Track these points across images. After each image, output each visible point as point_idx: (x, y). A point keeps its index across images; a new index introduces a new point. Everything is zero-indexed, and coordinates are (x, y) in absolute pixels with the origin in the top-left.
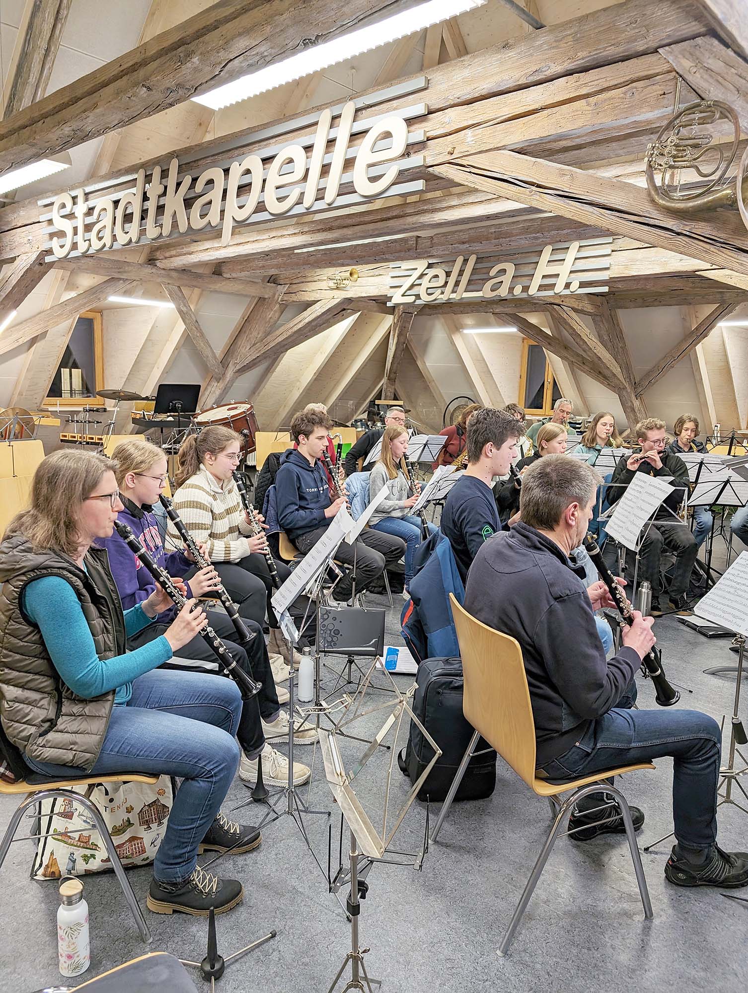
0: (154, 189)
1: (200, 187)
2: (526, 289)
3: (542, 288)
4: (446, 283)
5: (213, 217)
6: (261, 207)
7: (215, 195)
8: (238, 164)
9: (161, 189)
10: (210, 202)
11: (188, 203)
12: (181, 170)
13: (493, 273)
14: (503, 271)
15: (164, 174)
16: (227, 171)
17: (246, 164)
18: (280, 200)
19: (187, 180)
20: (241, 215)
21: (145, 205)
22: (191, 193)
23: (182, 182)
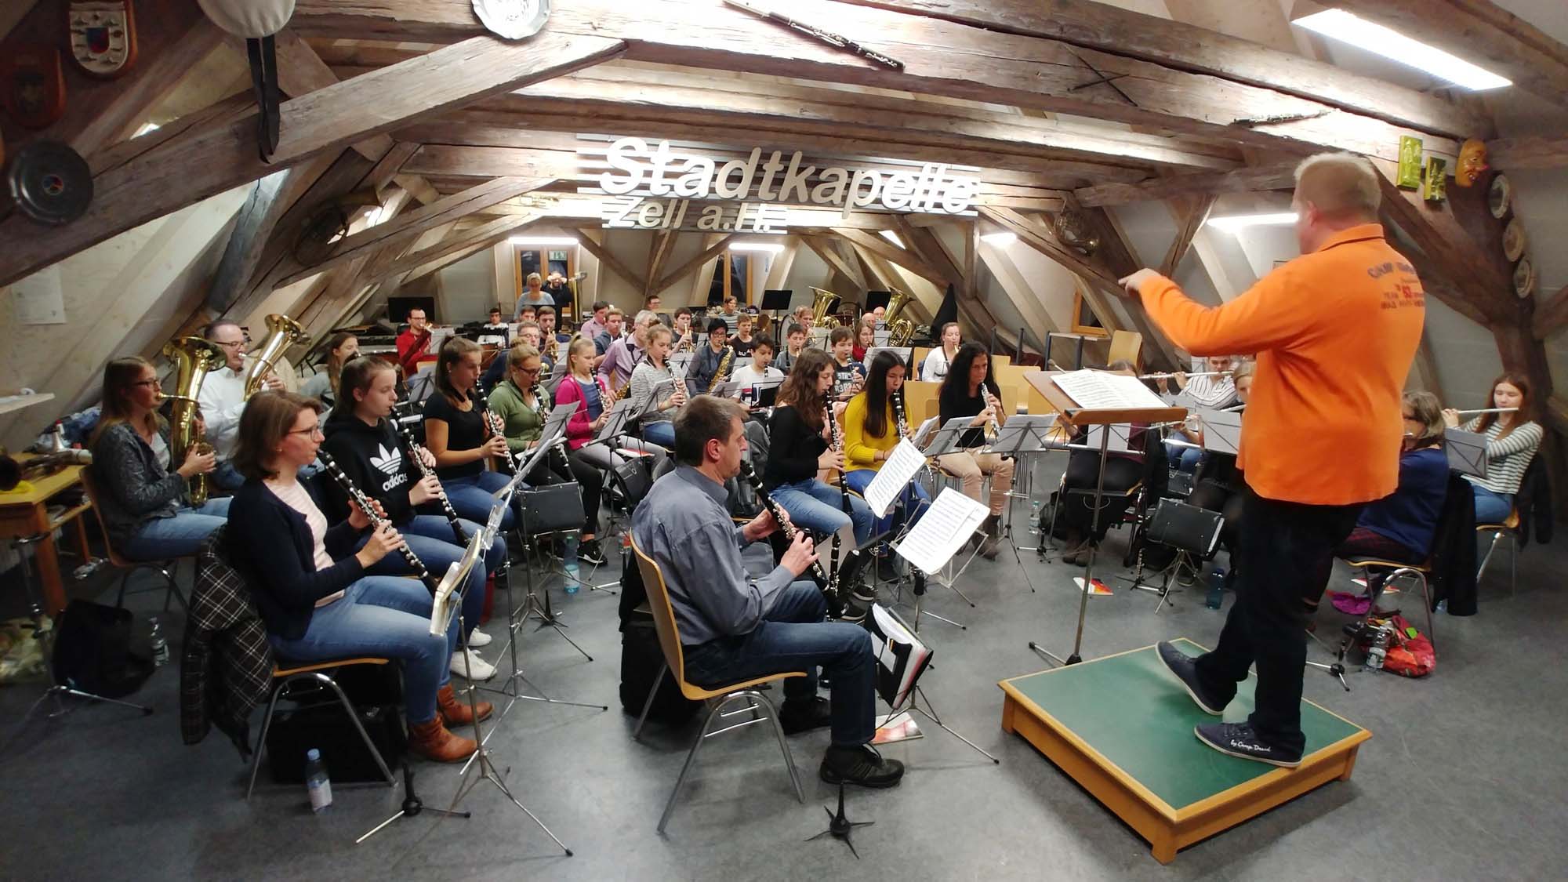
0: (772, 167)
1: (823, 176)
2: (732, 226)
3: (744, 227)
4: (664, 215)
5: (836, 197)
6: (878, 201)
7: (840, 186)
8: (861, 172)
9: (781, 167)
10: (834, 188)
11: (811, 184)
12: (807, 160)
13: (705, 211)
14: (713, 212)
15: (786, 158)
16: (851, 174)
17: (869, 173)
18: (894, 201)
19: (811, 169)
20: (861, 202)
21: (760, 174)
22: (814, 178)
23: (805, 169)
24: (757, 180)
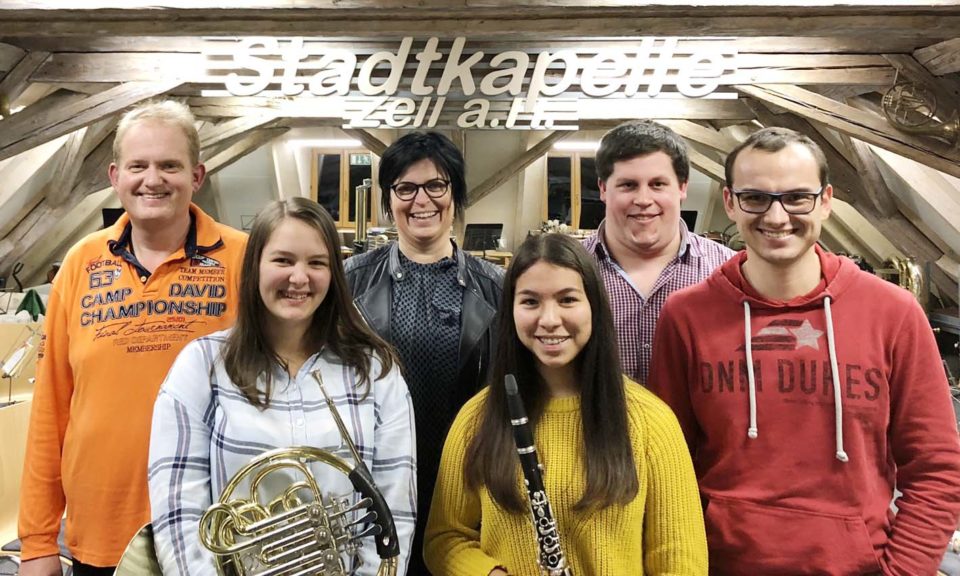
0: (428, 56)
1: (495, 63)
2: (502, 122)
3: (518, 123)
4: (415, 113)
5: (514, 87)
6: (575, 87)
7: (519, 73)
8: (547, 53)
9: (439, 56)
10: (511, 76)
11: (478, 73)
12: (472, 45)
13: (467, 106)
14: (479, 106)
15: (445, 45)
16: (534, 58)
17: (558, 55)
18: (598, 86)
19: (479, 56)
20: (549, 90)
21: (411, 66)
22: (484, 66)
23: (471, 55)
24: (409, 73)
